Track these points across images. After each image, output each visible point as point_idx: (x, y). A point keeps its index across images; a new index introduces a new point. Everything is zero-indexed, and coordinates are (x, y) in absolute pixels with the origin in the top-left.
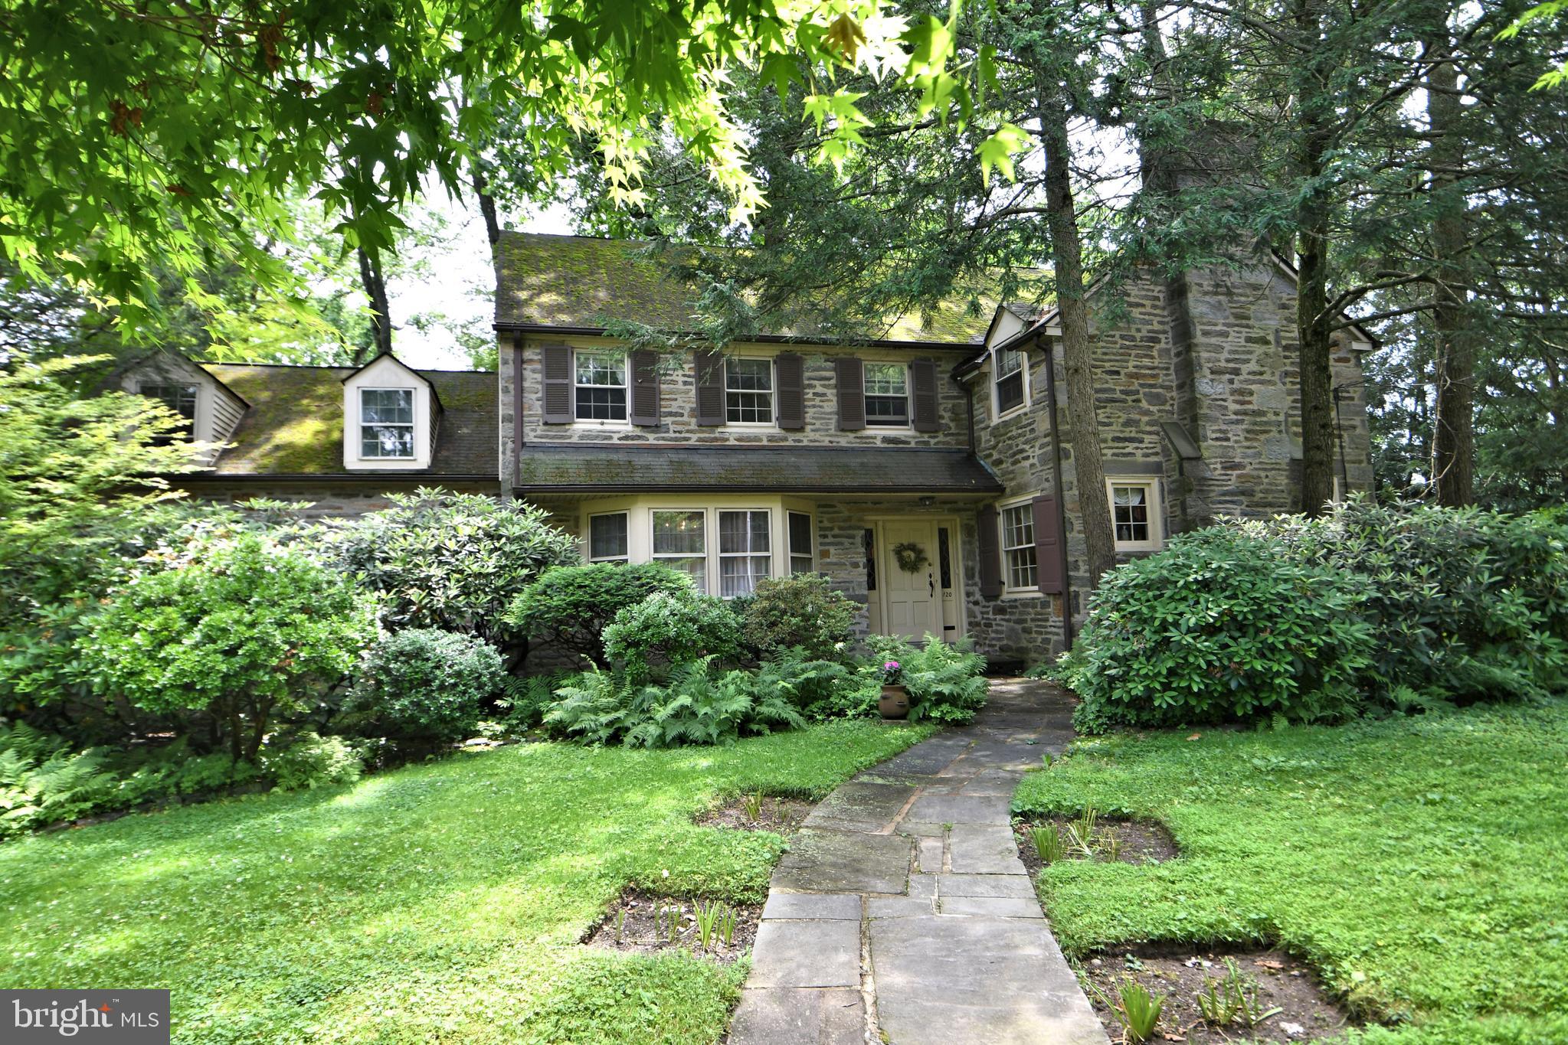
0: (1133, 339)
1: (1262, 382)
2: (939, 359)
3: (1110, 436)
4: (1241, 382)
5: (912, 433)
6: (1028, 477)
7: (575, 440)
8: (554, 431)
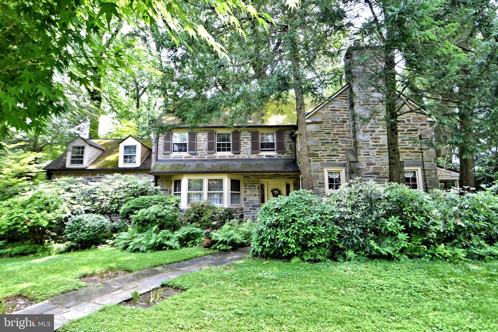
0: (336, 122)
1: (384, 135)
2: (286, 130)
3: (326, 155)
4: (375, 135)
5: (276, 154)
7: (172, 158)
8: (166, 156)
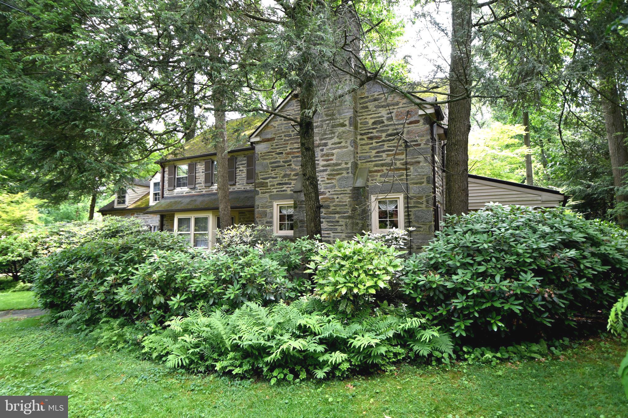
1: (339, 148)
3: (276, 183)
4: (327, 150)
7: (175, 195)
8: (171, 192)
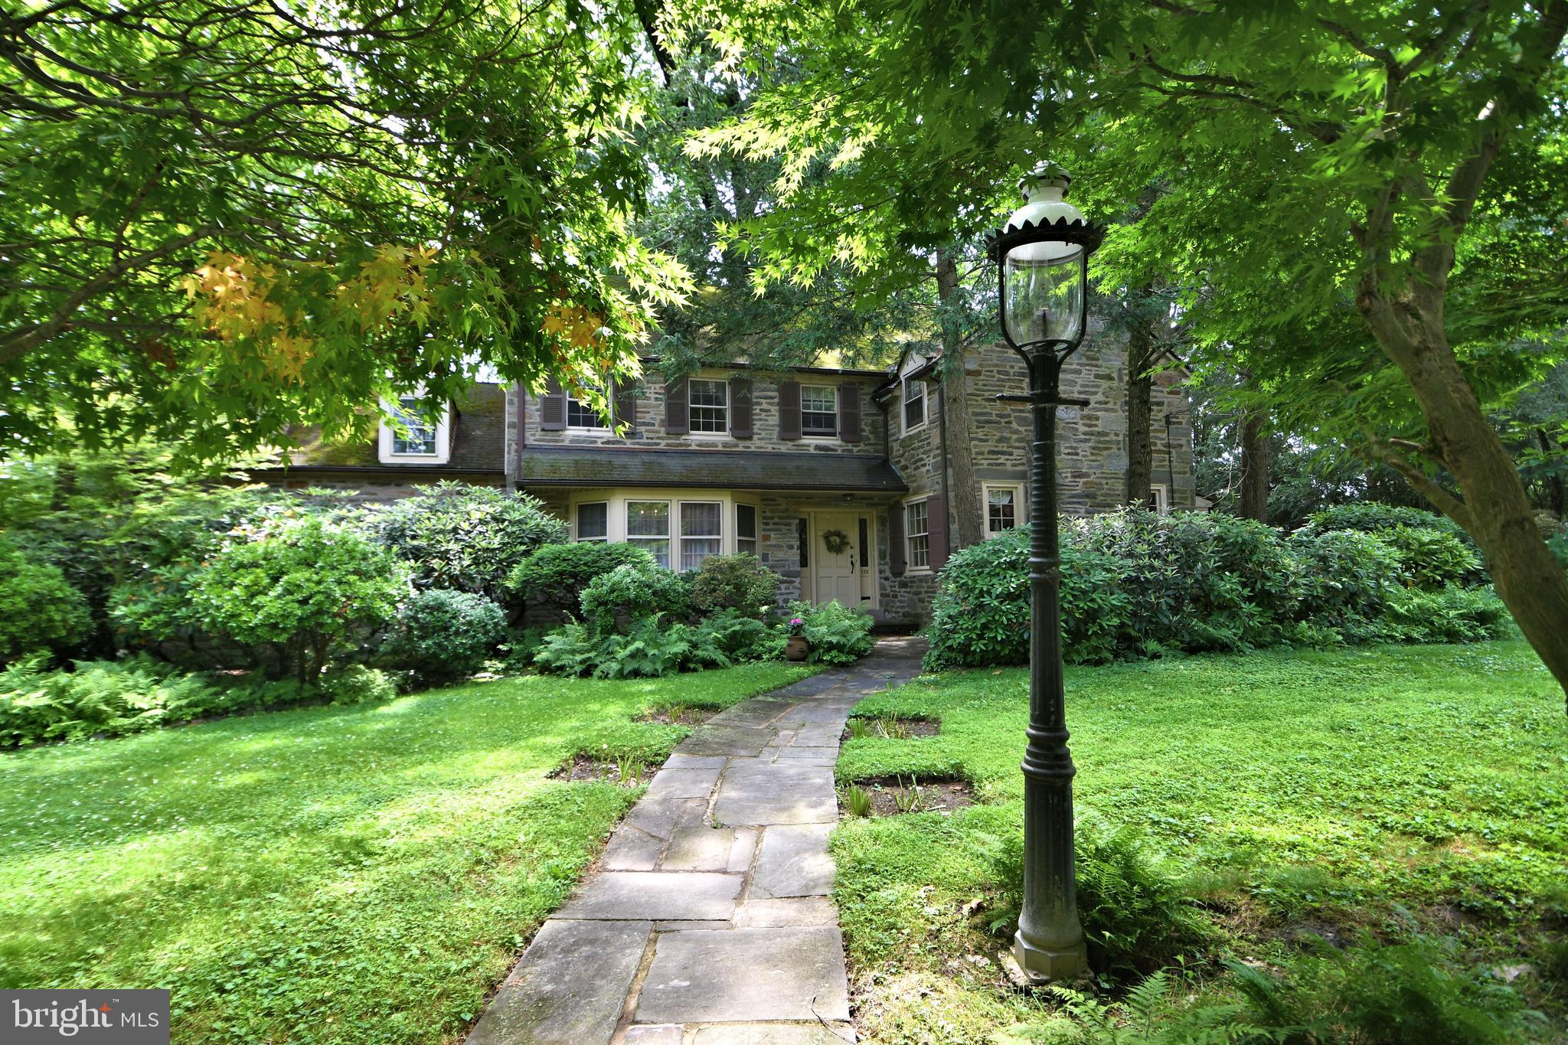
0: (1007, 373)
1: (1106, 410)
2: (862, 383)
3: (986, 450)
4: (1090, 409)
5: (839, 442)
6: (926, 481)
7: (566, 443)
8: (550, 436)
